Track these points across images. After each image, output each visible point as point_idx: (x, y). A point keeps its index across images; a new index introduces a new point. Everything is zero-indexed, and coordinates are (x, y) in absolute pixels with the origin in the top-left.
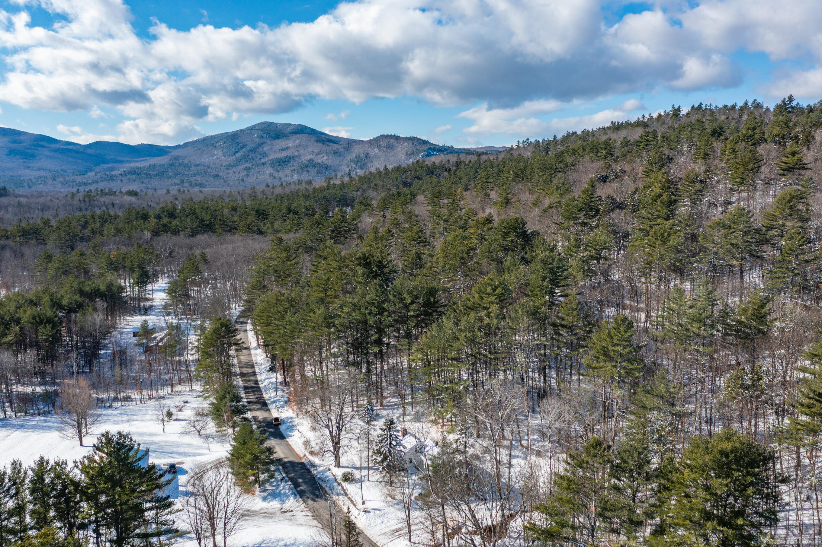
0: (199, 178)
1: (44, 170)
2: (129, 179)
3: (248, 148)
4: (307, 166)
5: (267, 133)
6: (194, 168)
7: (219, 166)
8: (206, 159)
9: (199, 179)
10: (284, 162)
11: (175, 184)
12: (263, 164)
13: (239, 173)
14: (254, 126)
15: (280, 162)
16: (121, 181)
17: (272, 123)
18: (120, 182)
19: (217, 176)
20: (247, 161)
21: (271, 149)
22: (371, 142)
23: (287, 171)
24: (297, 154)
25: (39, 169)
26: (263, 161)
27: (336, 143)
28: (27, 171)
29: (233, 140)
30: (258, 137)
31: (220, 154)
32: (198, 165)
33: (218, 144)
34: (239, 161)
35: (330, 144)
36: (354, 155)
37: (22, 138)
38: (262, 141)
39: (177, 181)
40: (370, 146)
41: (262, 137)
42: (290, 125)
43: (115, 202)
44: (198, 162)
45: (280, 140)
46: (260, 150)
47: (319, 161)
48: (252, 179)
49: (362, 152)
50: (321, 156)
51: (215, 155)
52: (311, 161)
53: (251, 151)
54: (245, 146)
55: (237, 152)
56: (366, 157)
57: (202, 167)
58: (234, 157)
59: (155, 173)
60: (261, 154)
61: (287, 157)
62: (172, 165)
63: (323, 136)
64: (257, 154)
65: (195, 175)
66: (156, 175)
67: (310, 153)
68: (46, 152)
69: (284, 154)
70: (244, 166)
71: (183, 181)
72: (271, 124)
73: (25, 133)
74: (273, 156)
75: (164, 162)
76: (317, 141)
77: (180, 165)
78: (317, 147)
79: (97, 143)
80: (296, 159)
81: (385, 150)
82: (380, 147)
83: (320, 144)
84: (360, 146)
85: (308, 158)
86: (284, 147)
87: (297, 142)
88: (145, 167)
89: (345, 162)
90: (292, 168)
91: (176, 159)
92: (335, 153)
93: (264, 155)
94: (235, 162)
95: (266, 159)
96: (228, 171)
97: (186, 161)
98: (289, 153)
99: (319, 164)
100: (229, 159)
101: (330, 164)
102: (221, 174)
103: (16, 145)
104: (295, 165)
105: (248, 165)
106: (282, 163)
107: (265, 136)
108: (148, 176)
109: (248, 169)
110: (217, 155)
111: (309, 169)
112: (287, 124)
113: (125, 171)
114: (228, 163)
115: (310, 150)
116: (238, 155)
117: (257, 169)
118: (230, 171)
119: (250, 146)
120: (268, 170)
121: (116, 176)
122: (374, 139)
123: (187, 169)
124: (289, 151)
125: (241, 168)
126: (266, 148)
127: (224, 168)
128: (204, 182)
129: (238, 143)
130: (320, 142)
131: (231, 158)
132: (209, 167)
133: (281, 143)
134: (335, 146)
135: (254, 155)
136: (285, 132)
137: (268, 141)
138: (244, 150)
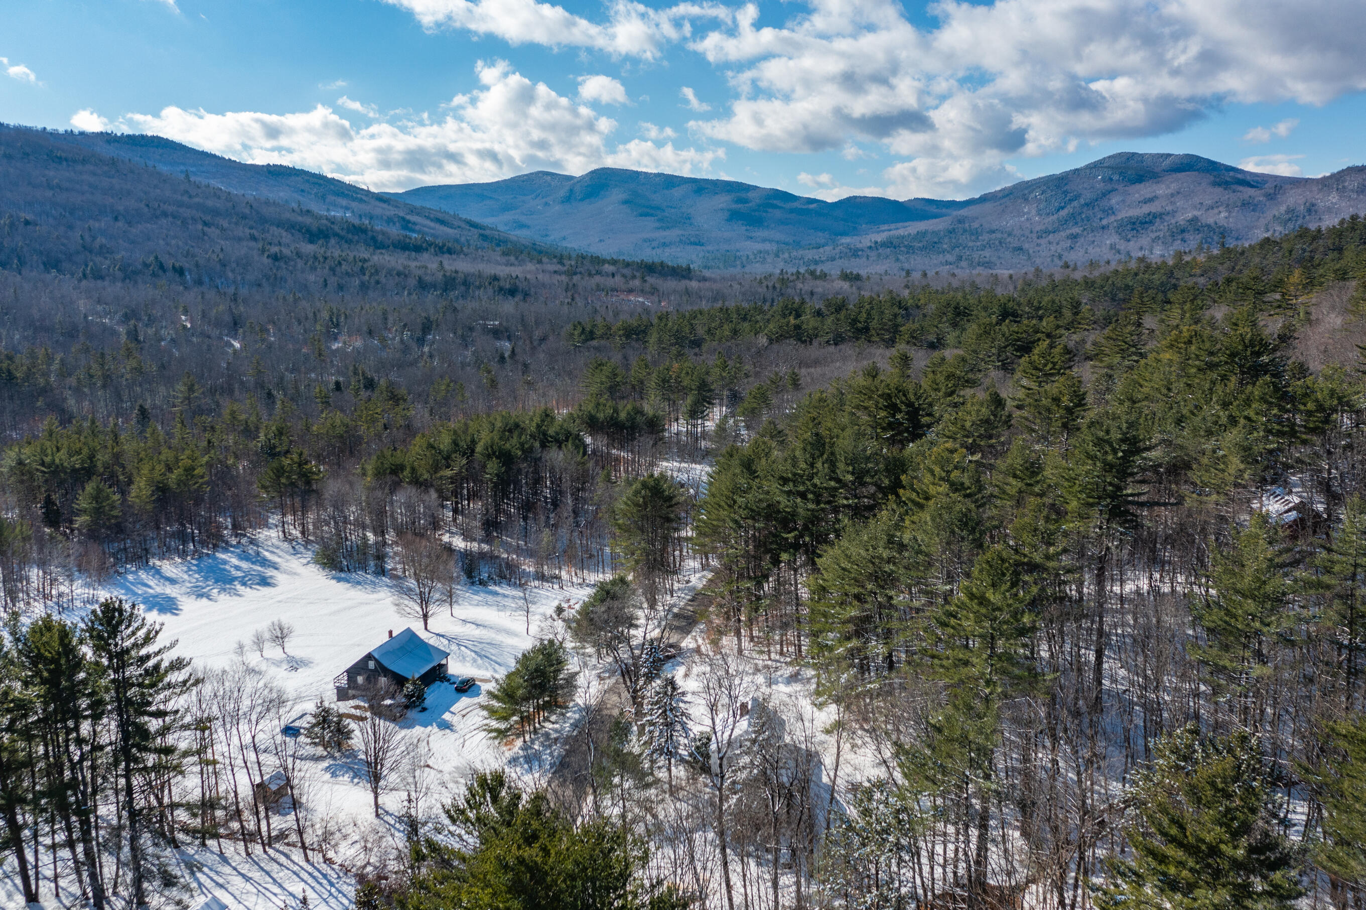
0: (987, 253)
1: (771, 241)
2: (879, 255)
3: (1082, 201)
4: (1183, 231)
5: (1120, 174)
6: (986, 237)
7: (1027, 233)
8: (1010, 222)
9: (988, 255)
10: (1141, 223)
11: (947, 263)
12: (1103, 228)
13: (1058, 244)
14: (1101, 162)
15: (1134, 223)
16: (868, 257)
17: (1134, 154)
18: (864, 259)
19: (1020, 249)
20: (1076, 223)
21: (1123, 201)
22: (1325, 183)
23: (1145, 241)
24: (1169, 208)
25: (764, 240)
26: (1104, 222)
27: (1252, 186)
28: (748, 243)
29: (1058, 187)
30: (1103, 180)
31: (1034, 212)
32: (993, 232)
33: (1032, 195)
34: (1064, 222)
35: (1241, 188)
36: (1283, 208)
37: (751, 195)
38: (1109, 187)
39: (950, 258)
40: (1320, 190)
41: (1111, 179)
42: (1169, 155)
43: (816, 290)
44: (994, 227)
45: (1142, 185)
46: (1104, 203)
47: (1211, 221)
48: (1077, 256)
49: (1301, 201)
50: (1216, 211)
51: (1024, 214)
52: (1195, 220)
53: (1087, 205)
54: (1077, 197)
55: (1063, 208)
56: (1309, 211)
57: (999, 235)
58: (1056, 216)
59: (920, 245)
60: (1104, 211)
61: (1149, 214)
62: (951, 232)
63: (1232, 174)
64: (1097, 209)
65: (983, 247)
66: (921, 249)
67: (1194, 207)
68: (778, 214)
69: (1146, 209)
70: (1068, 232)
71: (960, 258)
72: (1131, 156)
73: (755, 188)
74: (1125, 213)
75: (941, 227)
76: (1215, 184)
77: (965, 231)
78: (1211, 194)
79: (849, 199)
80: (1167, 218)
81: (1354, 196)
82: (1342, 191)
83: (1219, 190)
84: (1300, 191)
85: (1190, 215)
86: (1148, 196)
87: (1174, 187)
88: (910, 235)
89: (1263, 222)
90: (1153, 235)
91: (961, 221)
92: (1245, 205)
93: (1110, 211)
94: (1056, 225)
95: (1112, 218)
96: (1039, 241)
97: (975, 225)
98: (1154, 208)
99: (1209, 226)
100: (1046, 221)
101: (1231, 225)
102: (1026, 246)
103: (740, 206)
104: (1161, 227)
105: (1076, 230)
106: (1138, 225)
107: (1116, 177)
108: (910, 249)
109: (1074, 237)
110: (1028, 213)
111: (1186, 236)
112: (1162, 155)
113: (876, 242)
114: (1043, 228)
115: (1196, 200)
116: (1063, 213)
117: (1090, 237)
118: (1043, 241)
119: (1088, 196)
120: (1112, 238)
121: (862, 250)
122: (1333, 176)
123: (973, 238)
124: (1157, 203)
125: (1063, 234)
126: (1114, 200)
127: (1034, 236)
128: (994, 259)
129: (1066, 193)
130: (1219, 185)
131: (1051, 218)
132: (1009, 235)
133: (1145, 190)
134: (1248, 192)
135: (1091, 212)
136: (1156, 170)
137: (1120, 187)
138: (1075, 203)
